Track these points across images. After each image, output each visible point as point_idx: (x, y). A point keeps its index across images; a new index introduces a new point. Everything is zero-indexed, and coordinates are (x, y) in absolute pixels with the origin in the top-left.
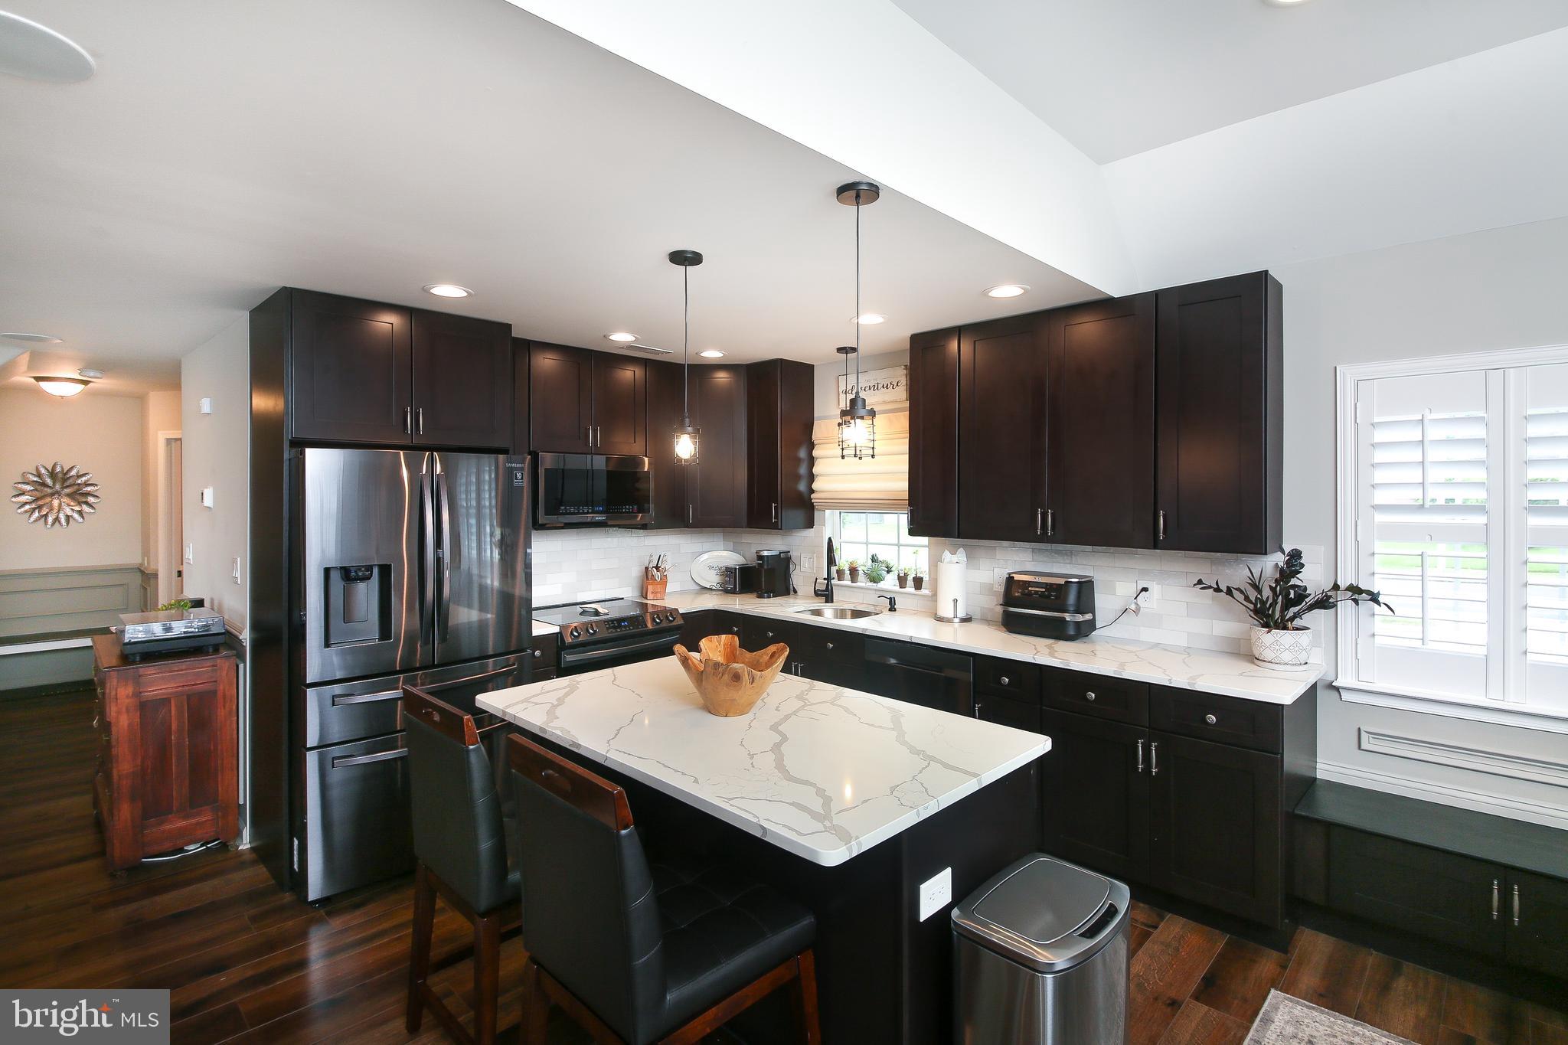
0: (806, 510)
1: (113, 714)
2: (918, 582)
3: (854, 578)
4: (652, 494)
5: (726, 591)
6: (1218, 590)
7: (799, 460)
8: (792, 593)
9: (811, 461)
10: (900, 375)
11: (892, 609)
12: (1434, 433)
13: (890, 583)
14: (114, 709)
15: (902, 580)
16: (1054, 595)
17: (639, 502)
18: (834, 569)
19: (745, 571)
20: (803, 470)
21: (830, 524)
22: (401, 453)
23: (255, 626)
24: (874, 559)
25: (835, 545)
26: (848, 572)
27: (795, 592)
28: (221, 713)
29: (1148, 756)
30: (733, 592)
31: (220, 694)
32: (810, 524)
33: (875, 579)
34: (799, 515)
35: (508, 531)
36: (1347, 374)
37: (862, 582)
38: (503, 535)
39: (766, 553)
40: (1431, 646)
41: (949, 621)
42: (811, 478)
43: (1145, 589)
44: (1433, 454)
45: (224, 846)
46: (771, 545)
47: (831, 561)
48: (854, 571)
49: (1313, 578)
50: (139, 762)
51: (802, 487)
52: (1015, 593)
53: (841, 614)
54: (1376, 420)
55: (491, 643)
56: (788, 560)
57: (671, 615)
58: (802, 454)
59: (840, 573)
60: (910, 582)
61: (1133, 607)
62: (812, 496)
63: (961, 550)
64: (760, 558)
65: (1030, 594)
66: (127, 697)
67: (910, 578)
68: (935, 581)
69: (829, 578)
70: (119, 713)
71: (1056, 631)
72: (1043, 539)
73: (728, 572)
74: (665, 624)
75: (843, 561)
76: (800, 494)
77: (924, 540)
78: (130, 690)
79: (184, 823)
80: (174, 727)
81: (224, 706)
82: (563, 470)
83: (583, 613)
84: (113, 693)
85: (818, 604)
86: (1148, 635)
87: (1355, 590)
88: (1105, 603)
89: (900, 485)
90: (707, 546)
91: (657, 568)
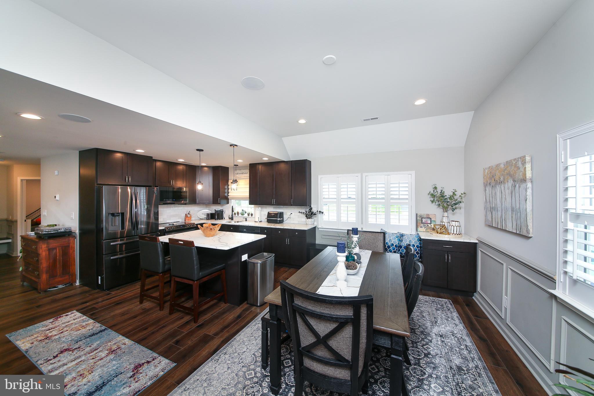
0: (227, 200)
1: (41, 252)
2: (252, 215)
3: (238, 215)
4: (188, 196)
5: (207, 219)
6: (302, 213)
7: (225, 189)
8: (223, 219)
9: (228, 189)
10: (248, 171)
11: (246, 220)
12: (330, 186)
13: (246, 215)
14: (41, 250)
15: (248, 215)
16: (276, 215)
17: (185, 198)
18: (233, 213)
19: (212, 214)
20: (226, 191)
21: (232, 203)
22: (128, 187)
23: (80, 229)
24: (243, 210)
25: (234, 208)
26: (237, 213)
27: (224, 218)
28: (71, 251)
29: (288, 241)
30: (209, 219)
31: (71, 246)
32: (228, 203)
33: (242, 214)
34: (225, 201)
35: (149, 206)
36: (320, 177)
37: (240, 215)
38: (147, 207)
39: (217, 210)
40: (330, 220)
41: (257, 222)
42: (228, 193)
43: (292, 214)
44: (330, 190)
45: (72, 284)
46: (218, 208)
47: (233, 211)
48: (238, 213)
49: (314, 210)
50: (48, 264)
51: (226, 195)
52: (269, 215)
53: (235, 222)
54: (323, 184)
55: (143, 232)
56: (223, 211)
57: (193, 224)
58: (226, 187)
59: (235, 214)
60: (250, 215)
61: (290, 217)
62: (228, 197)
63: (260, 208)
64: (215, 211)
65: (272, 215)
66: (45, 247)
67: (250, 214)
68: (255, 214)
69: (232, 215)
70: (42, 251)
71: (276, 222)
72: (273, 205)
73: (208, 215)
74: (192, 226)
75: (236, 211)
76: (225, 196)
77: (253, 206)
78: (46, 246)
79: (61, 279)
80: (58, 255)
81: (72, 250)
82: (168, 191)
83: (170, 225)
84: (41, 247)
85: (230, 220)
86: (292, 222)
87: (320, 212)
88: (285, 217)
89: (247, 194)
90: (201, 209)
91: (189, 214)
